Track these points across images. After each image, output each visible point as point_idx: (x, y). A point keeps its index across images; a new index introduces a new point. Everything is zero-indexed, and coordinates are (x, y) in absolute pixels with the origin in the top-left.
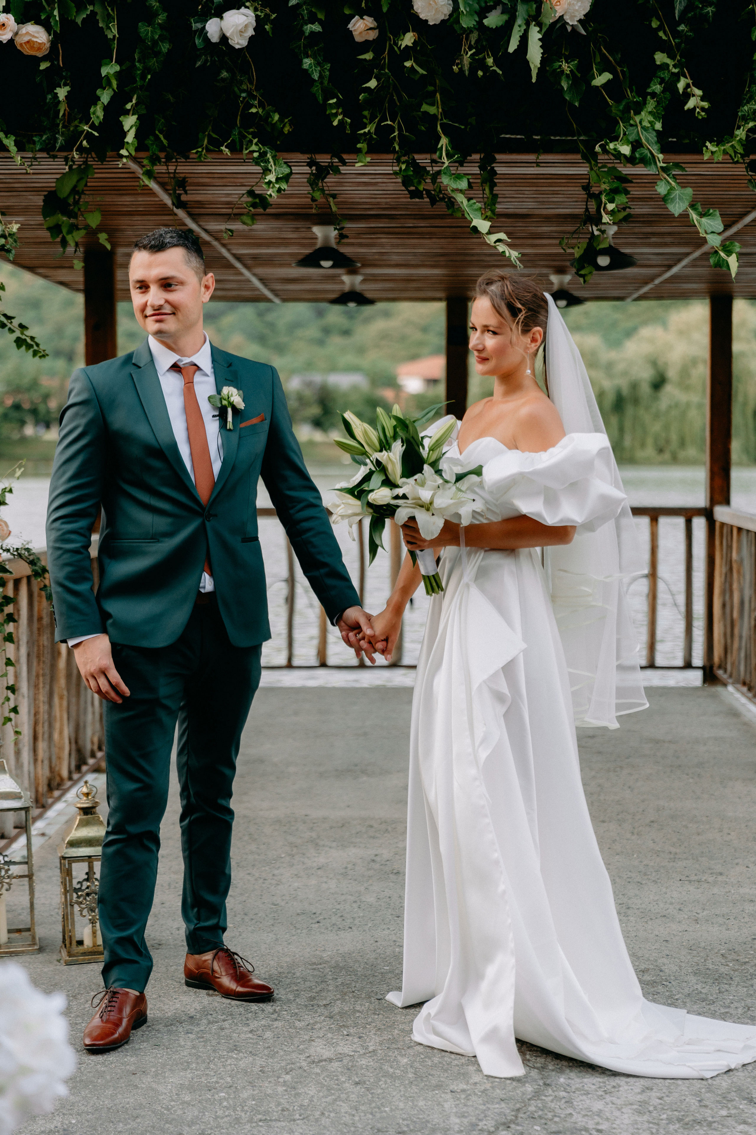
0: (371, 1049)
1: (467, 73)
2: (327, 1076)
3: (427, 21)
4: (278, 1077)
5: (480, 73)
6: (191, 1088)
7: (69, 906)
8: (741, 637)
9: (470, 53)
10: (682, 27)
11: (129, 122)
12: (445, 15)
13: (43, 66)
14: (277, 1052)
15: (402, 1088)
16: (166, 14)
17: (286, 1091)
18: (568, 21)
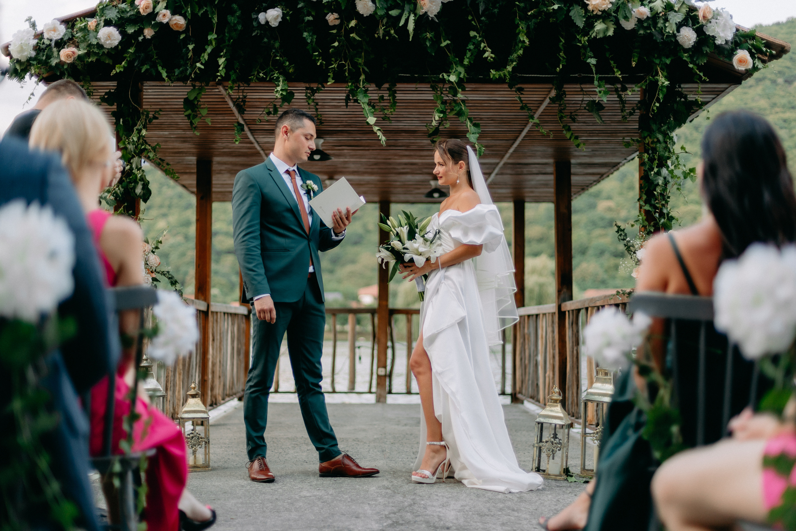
1: (381, 38)
3: (363, 15)
5: (387, 38)
8: (529, 374)
9: (383, 28)
10: (482, 19)
11: (221, 61)
12: (371, 12)
13: (182, 37)
16: (240, 11)
18: (430, 15)
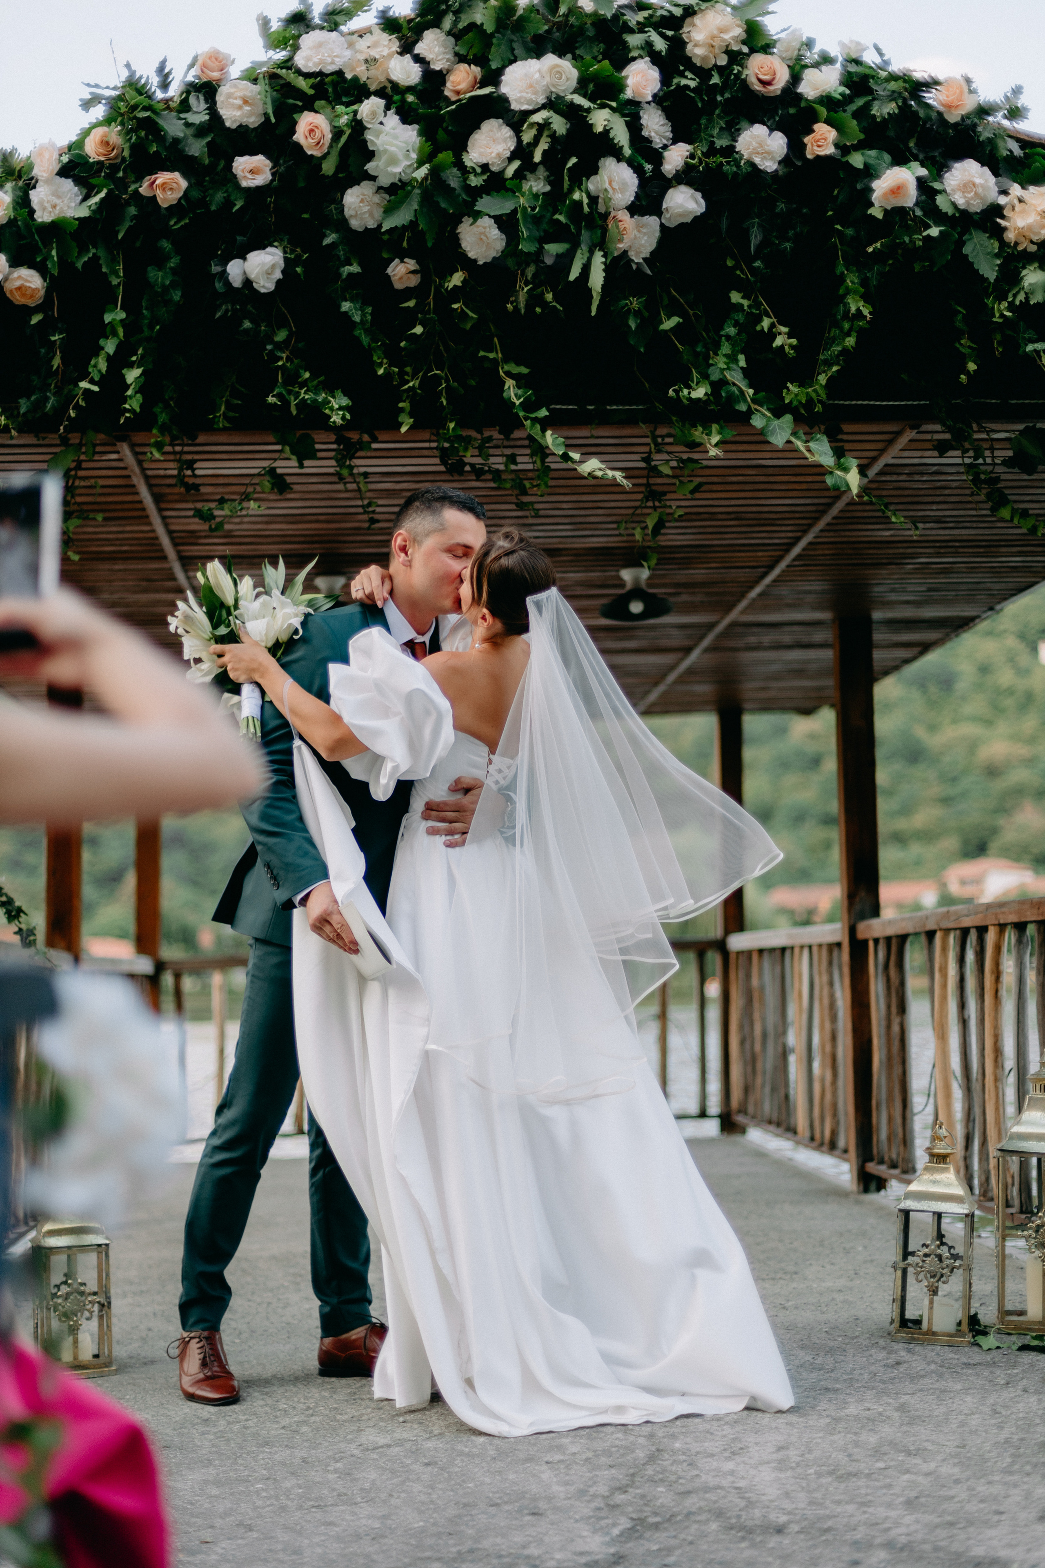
0: (436, 1432)
1: (523, 311)
2: (387, 1460)
3: (475, 261)
4: (327, 1466)
5: (537, 310)
6: (218, 1483)
7: (45, 1310)
9: (526, 289)
10: (758, 264)
11: (133, 375)
12: (497, 251)
13: (35, 320)
14: (320, 1444)
15: (484, 1464)
16: (178, 258)
17: (339, 1477)
18: (633, 258)
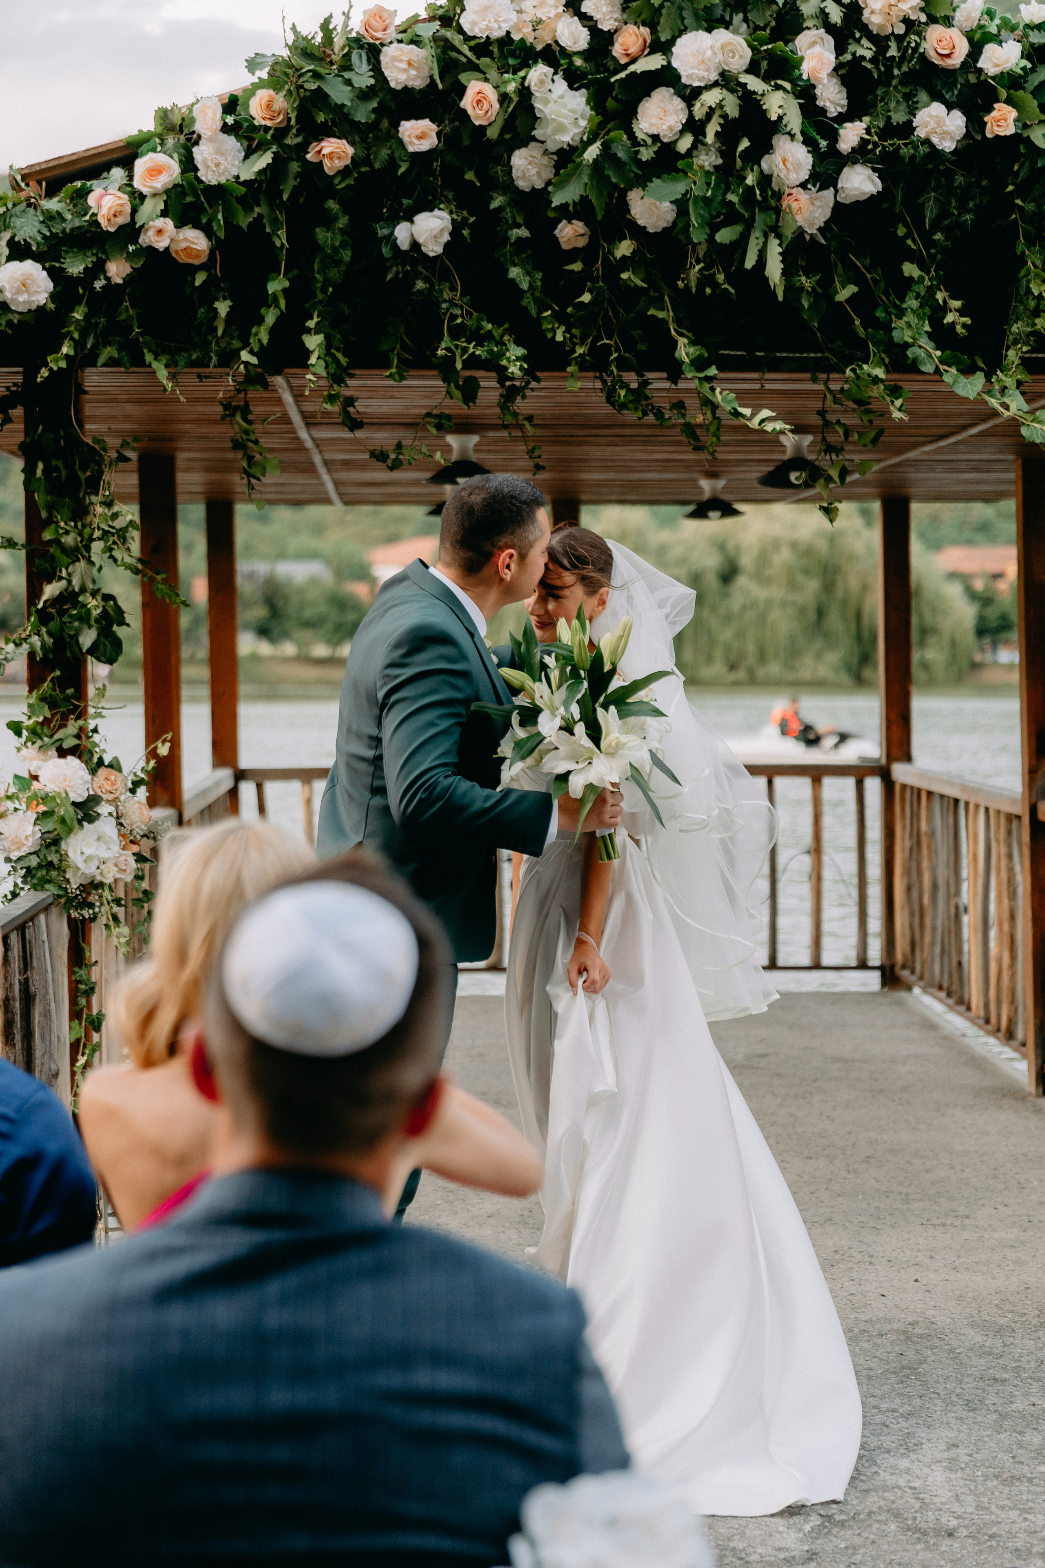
1: (694, 290)
3: (645, 227)
5: (708, 291)
9: (697, 268)
10: (936, 236)
11: (313, 341)
12: (668, 221)
13: (200, 276)
16: (347, 218)
18: (808, 231)
